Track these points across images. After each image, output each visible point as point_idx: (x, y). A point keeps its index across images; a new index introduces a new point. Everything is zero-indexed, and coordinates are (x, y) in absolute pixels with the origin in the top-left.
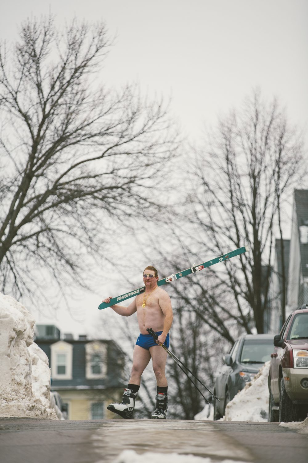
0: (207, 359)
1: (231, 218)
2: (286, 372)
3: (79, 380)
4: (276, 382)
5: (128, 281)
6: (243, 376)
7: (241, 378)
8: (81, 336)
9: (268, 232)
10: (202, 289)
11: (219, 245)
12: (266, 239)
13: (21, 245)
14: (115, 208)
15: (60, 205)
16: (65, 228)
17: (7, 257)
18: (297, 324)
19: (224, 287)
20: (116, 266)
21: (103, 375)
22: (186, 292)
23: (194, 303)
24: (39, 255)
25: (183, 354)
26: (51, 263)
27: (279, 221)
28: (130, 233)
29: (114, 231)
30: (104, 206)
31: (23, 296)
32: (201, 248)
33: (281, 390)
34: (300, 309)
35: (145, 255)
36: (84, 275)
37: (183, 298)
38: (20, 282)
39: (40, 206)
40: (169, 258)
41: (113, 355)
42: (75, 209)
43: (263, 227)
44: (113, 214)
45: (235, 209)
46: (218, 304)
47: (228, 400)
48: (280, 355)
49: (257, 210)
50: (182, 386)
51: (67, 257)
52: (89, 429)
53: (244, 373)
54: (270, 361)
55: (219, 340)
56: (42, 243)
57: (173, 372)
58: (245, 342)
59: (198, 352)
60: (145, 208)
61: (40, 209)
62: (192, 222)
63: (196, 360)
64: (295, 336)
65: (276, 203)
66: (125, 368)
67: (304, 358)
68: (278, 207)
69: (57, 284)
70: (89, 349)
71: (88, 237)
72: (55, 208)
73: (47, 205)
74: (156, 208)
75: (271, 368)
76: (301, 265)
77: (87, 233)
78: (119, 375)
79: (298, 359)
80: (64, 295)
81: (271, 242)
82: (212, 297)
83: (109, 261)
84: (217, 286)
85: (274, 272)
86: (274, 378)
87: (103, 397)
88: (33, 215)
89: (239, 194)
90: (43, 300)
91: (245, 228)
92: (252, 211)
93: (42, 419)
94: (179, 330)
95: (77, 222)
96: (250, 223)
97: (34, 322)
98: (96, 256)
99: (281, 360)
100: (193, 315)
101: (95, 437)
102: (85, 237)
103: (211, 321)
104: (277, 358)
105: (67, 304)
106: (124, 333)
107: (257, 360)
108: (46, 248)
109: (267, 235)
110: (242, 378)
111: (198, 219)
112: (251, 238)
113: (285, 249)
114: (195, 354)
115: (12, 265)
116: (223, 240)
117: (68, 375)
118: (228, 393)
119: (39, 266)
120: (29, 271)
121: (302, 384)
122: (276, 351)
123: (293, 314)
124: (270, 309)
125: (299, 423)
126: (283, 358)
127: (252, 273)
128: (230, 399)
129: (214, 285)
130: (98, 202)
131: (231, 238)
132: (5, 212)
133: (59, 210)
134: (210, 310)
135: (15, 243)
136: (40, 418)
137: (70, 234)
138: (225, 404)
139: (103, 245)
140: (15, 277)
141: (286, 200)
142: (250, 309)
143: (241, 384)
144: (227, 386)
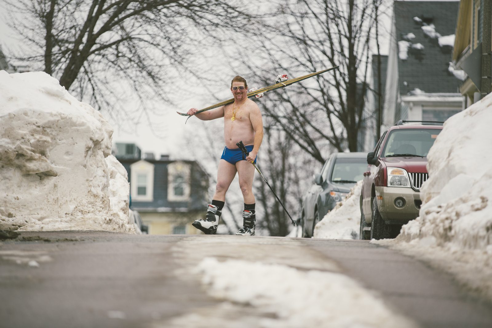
0: (296, 182)
1: (325, 32)
2: (379, 191)
3: (160, 202)
4: (368, 201)
5: (213, 95)
6: (333, 196)
7: (331, 198)
8: (163, 156)
9: (364, 46)
10: (293, 106)
11: (312, 59)
12: (363, 54)
13: (99, 54)
14: (201, 17)
15: (142, 13)
16: (147, 38)
17: (84, 67)
18: (393, 141)
19: (316, 104)
20: (201, 79)
21: (186, 197)
22: (276, 109)
23: (284, 121)
24: (119, 66)
25: (272, 177)
26: (131, 75)
27: (377, 35)
28: (216, 45)
29: (200, 42)
30: (189, 15)
31: (101, 109)
32: (293, 62)
33: (373, 210)
34: (396, 125)
35: (233, 68)
36: (167, 89)
37: (272, 116)
38: (98, 94)
39: (120, 13)
40: (259, 73)
41: (197, 176)
42: (158, 18)
43: (359, 41)
44: (198, 23)
45: (330, 21)
46: (309, 123)
47: (316, 221)
48: (373, 174)
49: (354, 23)
50: (270, 211)
51: (150, 68)
52: (169, 242)
53: (334, 193)
54: (362, 180)
55: (309, 161)
56: (122, 53)
57: (260, 196)
58: (337, 160)
59: (287, 174)
60: (233, 17)
61: (121, 16)
62: (283, 35)
63: (285, 183)
64: (390, 153)
65: (374, 16)
66: (209, 190)
67: (398, 176)
68: (376, 19)
69: (138, 98)
70: (171, 169)
71: (171, 48)
72: (136, 16)
73: (128, 12)
74: (245, 18)
75: (363, 187)
76: (398, 83)
77: (170, 43)
78: (202, 198)
79: (392, 178)
80: (145, 109)
81: (368, 58)
82: (303, 116)
83: (194, 74)
84: (309, 104)
85: (371, 90)
86: (367, 198)
87: (185, 219)
88: (113, 22)
89: (334, 5)
90: (123, 113)
91: (340, 43)
92: (348, 23)
93: (120, 233)
94: (267, 151)
95: (160, 31)
96: (346, 36)
97: (112, 132)
98: (180, 68)
99: (374, 179)
100: (283, 134)
101: (175, 249)
102: (168, 48)
103: (301, 141)
104: (370, 177)
105: (148, 119)
106: (209, 153)
107: (349, 180)
108: (126, 58)
109: (364, 50)
110: (333, 198)
111: (290, 31)
112: (347, 53)
113: (382, 66)
114: (283, 176)
115: (90, 76)
116: (316, 54)
117: (149, 197)
118: (317, 214)
119: (119, 77)
120: (107, 83)
121: (395, 203)
122: (369, 169)
123: (388, 130)
124: (365, 128)
125: (391, 240)
126: (377, 176)
127: (346, 90)
128: (319, 219)
129: (306, 102)
130: (183, 10)
131: (324, 53)
132: (83, 19)
133: (141, 18)
134: (301, 130)
135: (93, 52)
136: (118, 232)
137: (152, 44)
138: (314, 224)
139: (187, 57)
140: (94, 90)
141: (384, 13)
142: (343, 128)
143: (331, 204)
144: (316, 206)
